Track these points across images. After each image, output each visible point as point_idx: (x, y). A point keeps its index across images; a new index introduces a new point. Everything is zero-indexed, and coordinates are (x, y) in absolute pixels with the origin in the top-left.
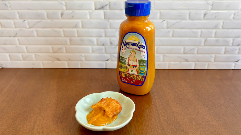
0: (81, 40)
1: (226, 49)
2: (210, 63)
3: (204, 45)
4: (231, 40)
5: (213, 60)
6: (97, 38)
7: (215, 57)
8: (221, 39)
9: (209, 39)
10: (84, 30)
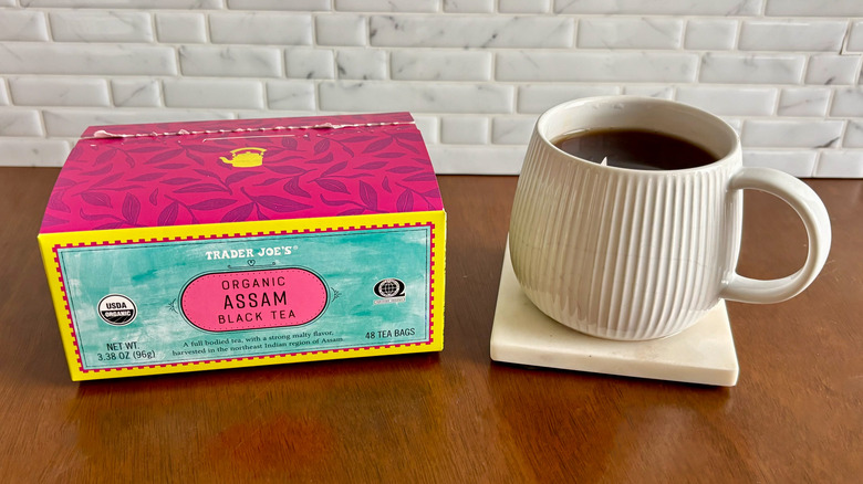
0: (222, 55)
1: (782, 95)
4: (800, 62)
6: (287, 47)
7: (743, 126)
8: (761, 57)
9: (716, 55)
10: (236, 15)
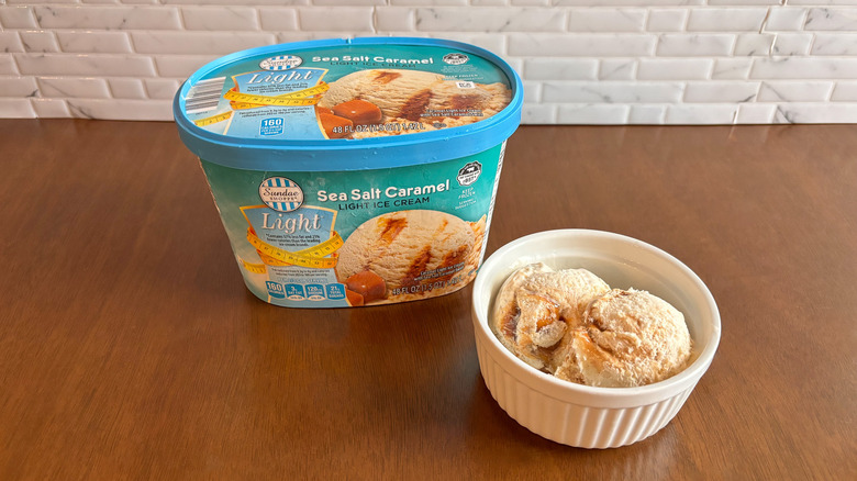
1: (716, 64)
2: (672, 106)
3: (658, 54)
4: (731, 38)
5: (679, 96)
7: (687, 87)
8: (702, 35)
9: (669, 36)
10: (318, 9)
